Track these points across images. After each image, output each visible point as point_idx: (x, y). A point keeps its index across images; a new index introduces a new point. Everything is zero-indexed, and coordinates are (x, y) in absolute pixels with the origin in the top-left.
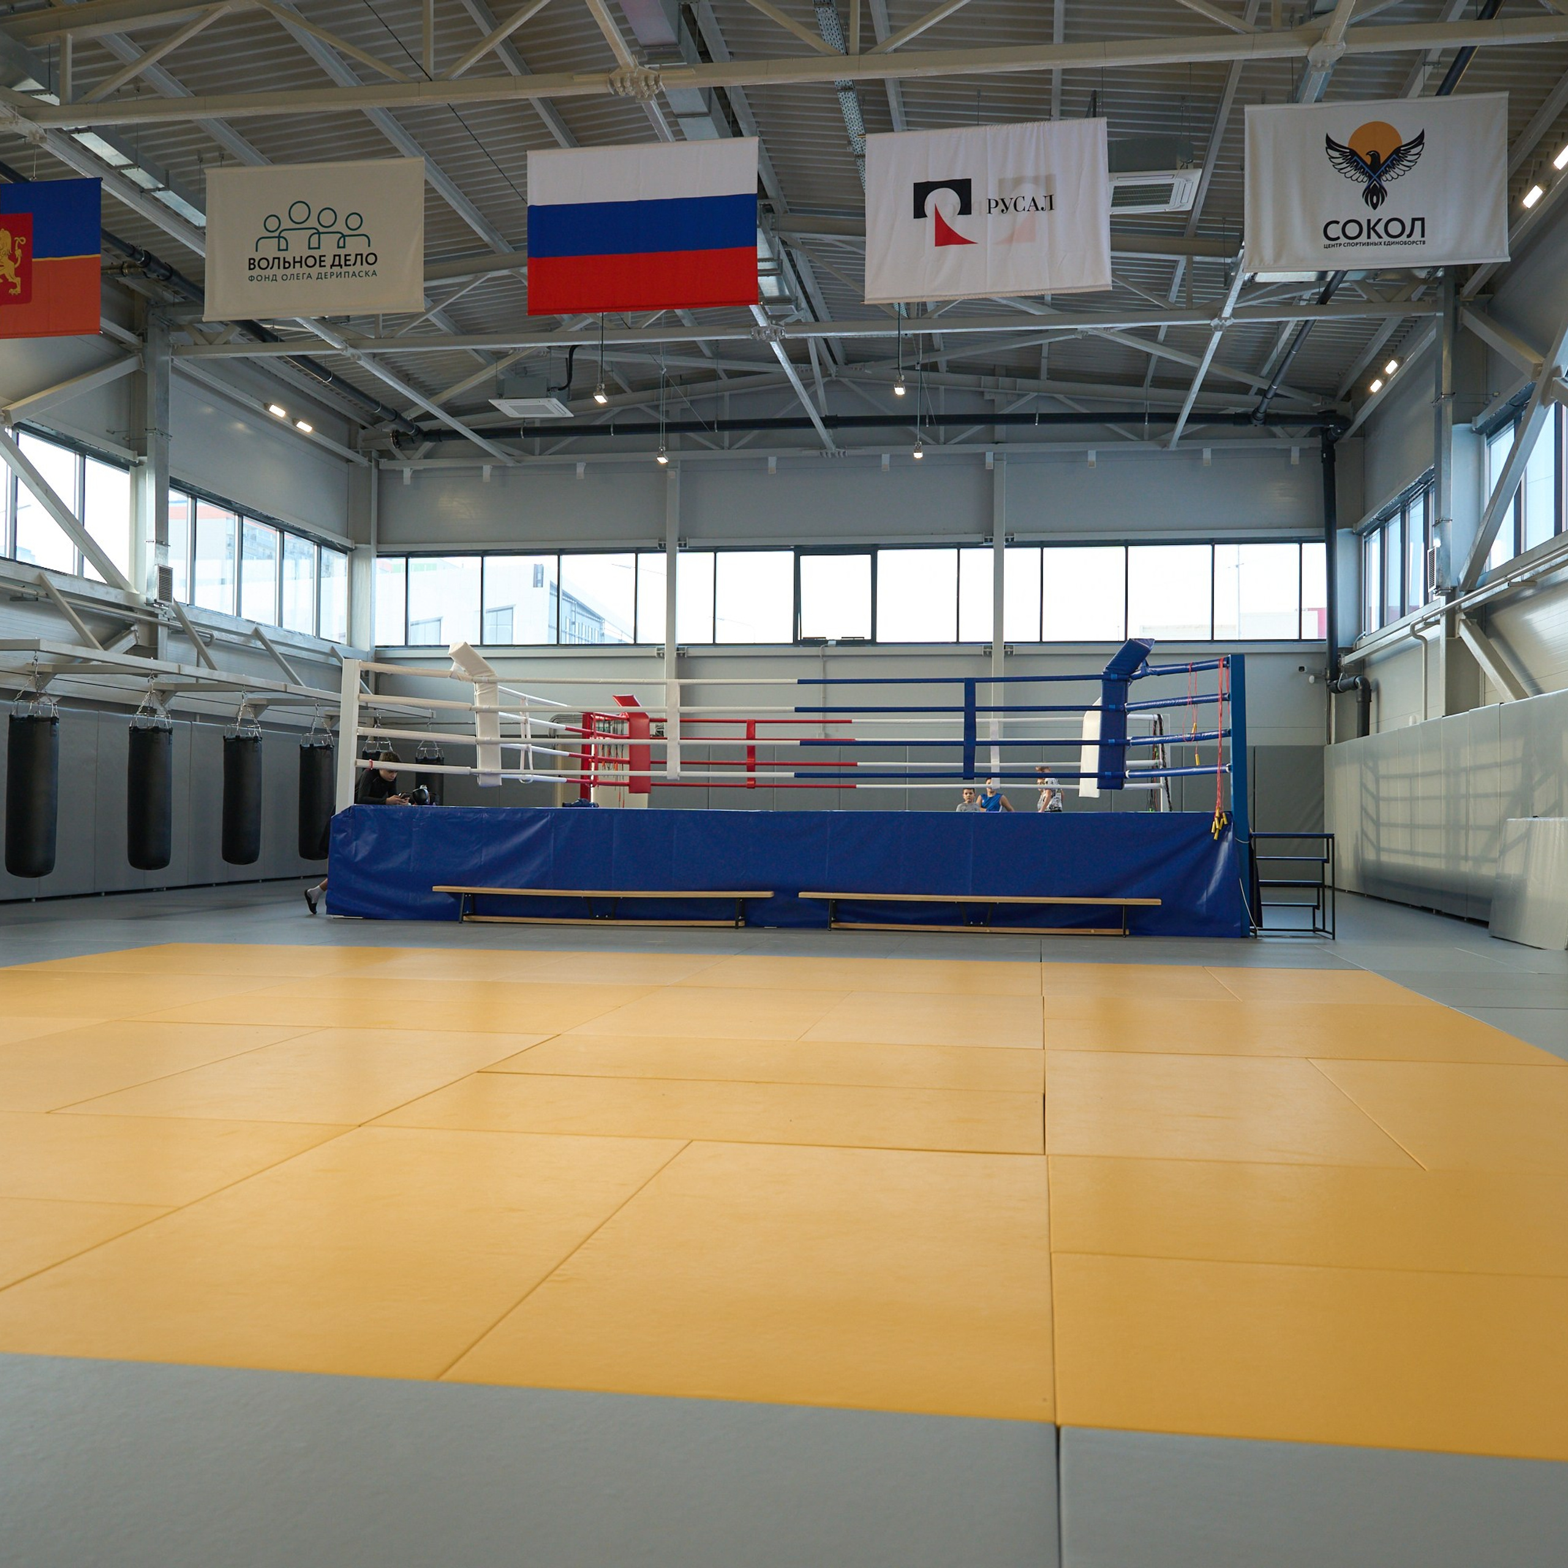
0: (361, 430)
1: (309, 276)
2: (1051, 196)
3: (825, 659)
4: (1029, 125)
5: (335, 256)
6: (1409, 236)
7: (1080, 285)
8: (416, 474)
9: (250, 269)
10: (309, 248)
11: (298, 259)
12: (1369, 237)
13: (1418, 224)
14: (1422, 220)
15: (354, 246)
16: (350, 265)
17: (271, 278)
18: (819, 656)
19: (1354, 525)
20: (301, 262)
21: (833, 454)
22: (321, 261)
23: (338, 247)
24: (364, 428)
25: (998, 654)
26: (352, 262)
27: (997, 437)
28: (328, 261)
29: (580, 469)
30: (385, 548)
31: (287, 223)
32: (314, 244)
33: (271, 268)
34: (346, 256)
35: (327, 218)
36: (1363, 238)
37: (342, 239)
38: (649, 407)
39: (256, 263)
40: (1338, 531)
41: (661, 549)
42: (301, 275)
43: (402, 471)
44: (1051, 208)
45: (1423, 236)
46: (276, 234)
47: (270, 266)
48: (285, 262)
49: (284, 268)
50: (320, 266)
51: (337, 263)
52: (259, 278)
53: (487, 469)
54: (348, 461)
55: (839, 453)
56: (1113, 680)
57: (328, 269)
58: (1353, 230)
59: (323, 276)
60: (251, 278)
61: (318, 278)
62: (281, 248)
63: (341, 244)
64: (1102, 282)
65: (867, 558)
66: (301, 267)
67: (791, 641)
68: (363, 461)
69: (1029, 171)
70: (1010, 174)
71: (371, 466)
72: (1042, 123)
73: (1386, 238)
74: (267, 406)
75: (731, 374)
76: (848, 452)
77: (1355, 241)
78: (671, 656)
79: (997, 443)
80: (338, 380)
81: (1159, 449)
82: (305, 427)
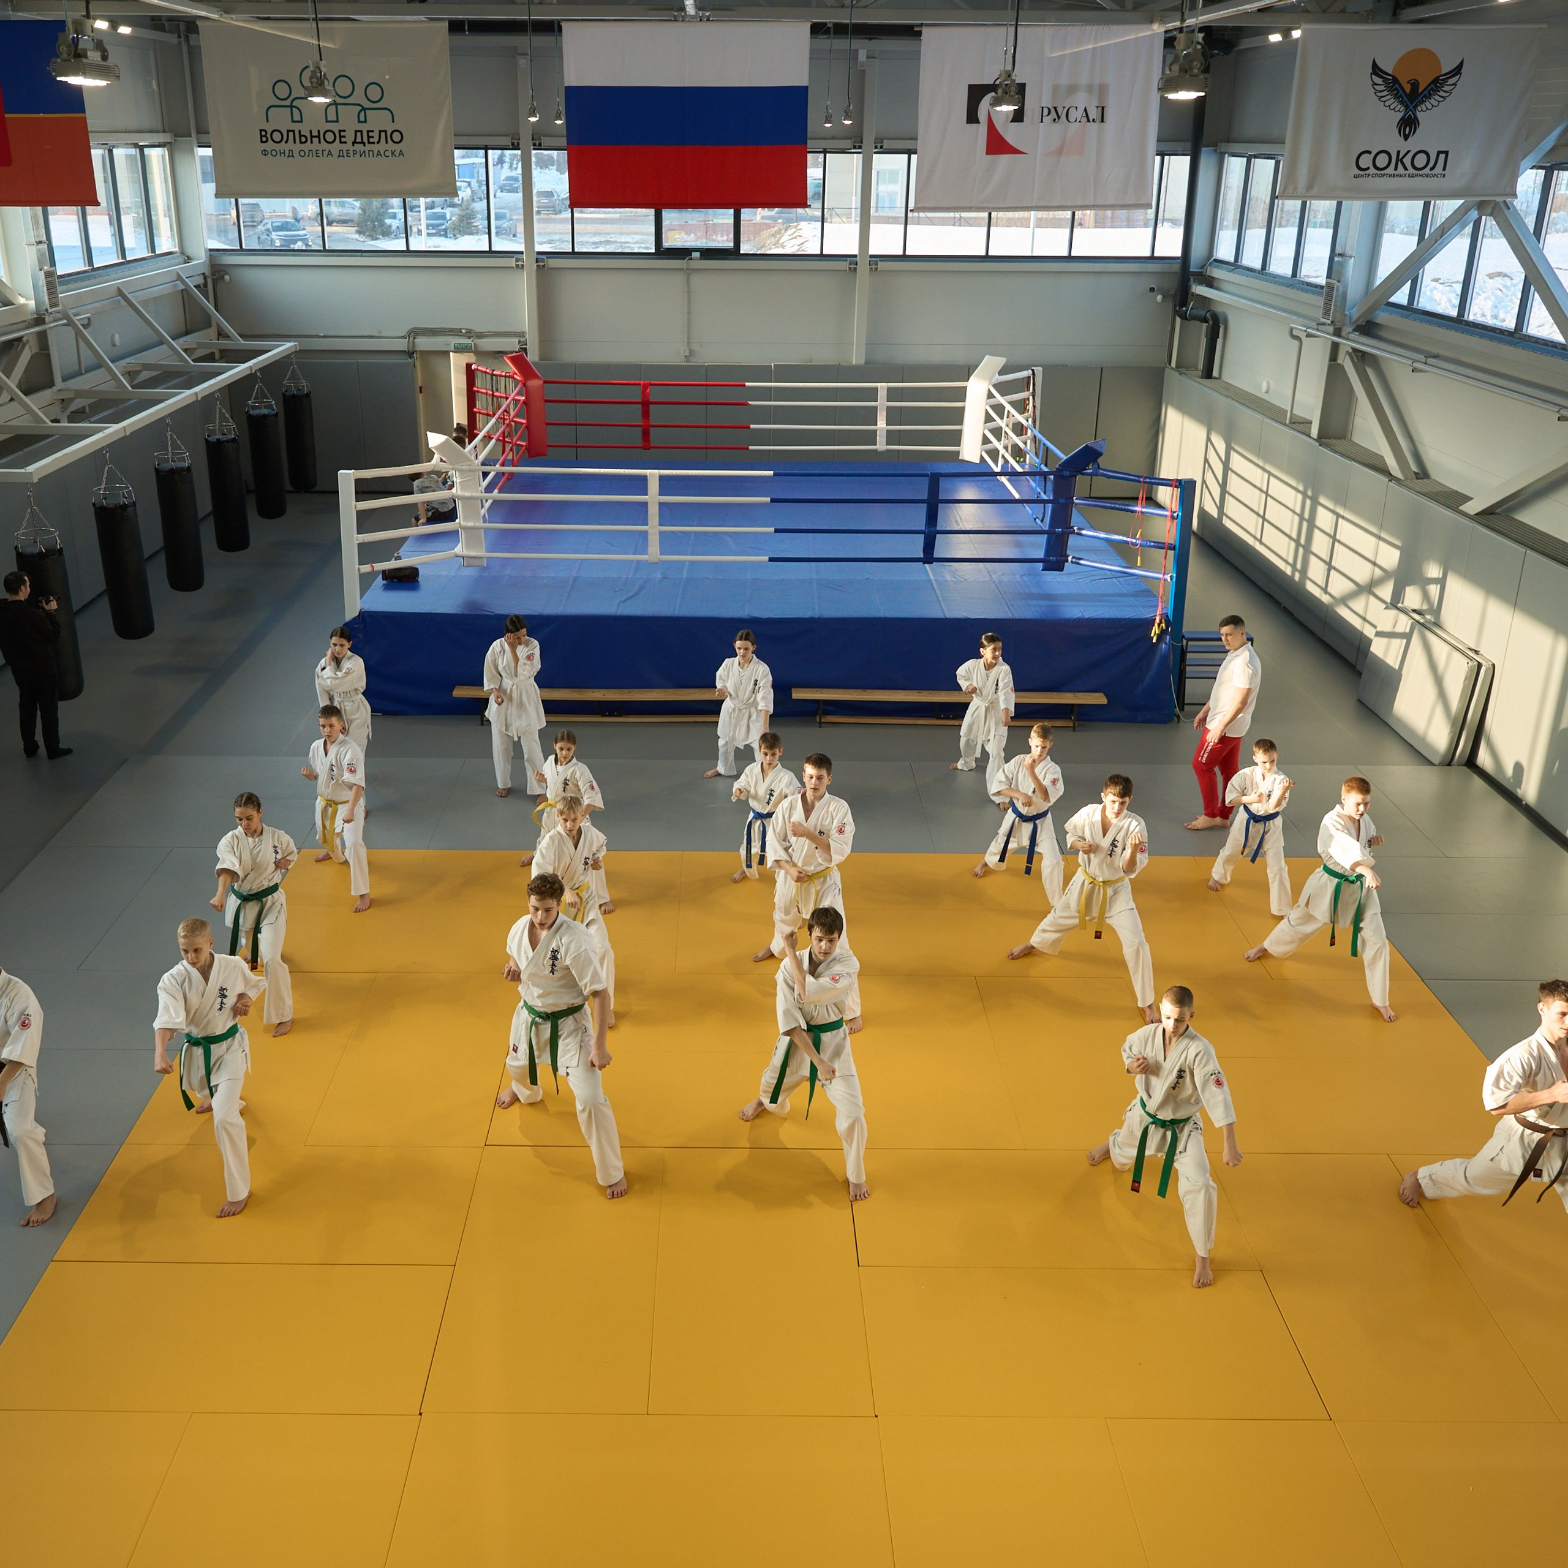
1: (330, 153)
2: (1103, 108)
3: (688, 271)
5: (356, 132)
6: (1432, 169)
9: (262, 142)
10: (327, 121)
11: (315, 133)
12: (1396, 169)
13: (1442, 157)
14: (1446, 153)
15: (377, 121)
16: (374, 143)
17: (287, 154)
18: (683, 269)
20: (318, 136)
22: (341, 137)
23: (359, 122)
25: (863, 267)
26: (376, 140)
28: (349, 137)
30: (206, 138)
32: (332, 116)
33: (286, 142)
34: (368, 132)
36: (1390, 170)
37: (363, 112)
39: (269, 136)
41: (515, 147)
42: (320, 152)
44: (1102, 121)
45: (1444, 169)
46: (288, 102)
47: (285, 139)
48: (301, 136)
49: (301, 142)
50: (341, 142)
51: (359, 139)
52: (274, 153)
54: (156, 41)
56: (1066, 477)
58: (1382, 160)
59: (345, 154)
60: (265, 153)
61: (339, 156)
62: (295, 119)
63: (362, 119)
66: (320, 142)
67: (653, 251)
68: (172, 38)
70: (1064, 81)
71: (180, 43)
73: (1411, 170)
77: (1383, 172)
78: (530, 265)
82: (125, 30)
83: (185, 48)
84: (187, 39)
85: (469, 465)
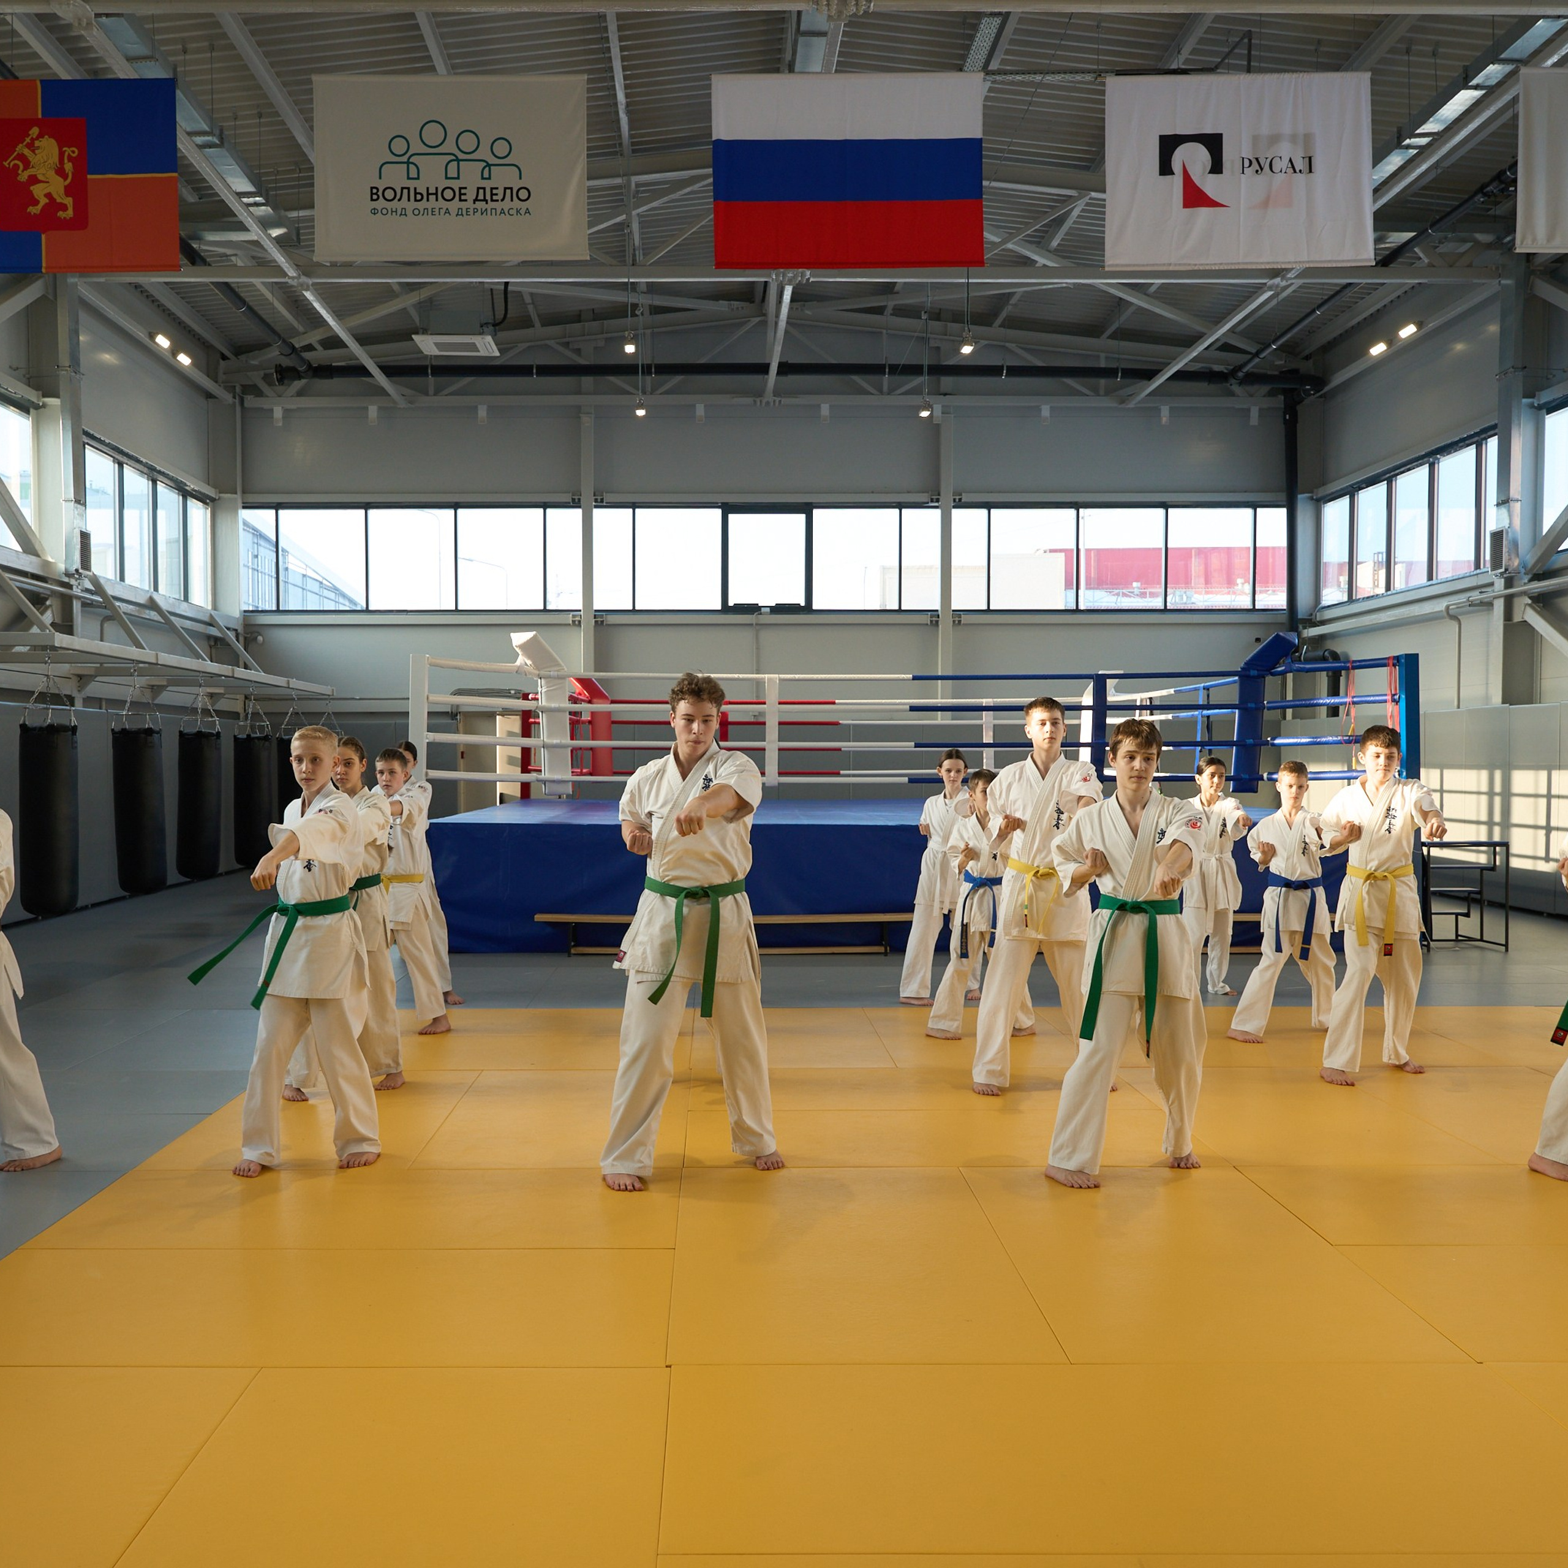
0: (222, 362)
1: (447, 212)
2: (1310, 158)
3: (758, 627)
4: (1287, 76)
5: (478, 189)
7: (1340, 258)
8: (287, 412)
9: (372, 200)
10: (447, 178)
11: (433, 191)
15: (502, 178)
16: (497, 201)
17: (399, 212)
18: (752, 625)
19: (1315, 490)
20: (436, 194)
21: (768, 403)
22: (461, 194)
23: (483, 178)
25: (946, 622)
26: (500, 197)
27: (943, 389)
28: (471, 195)
29: (482, 412)
30: (252, 498)
31: (417, 147)
32: (452, 173)
33: (399, 200)
34: (492, 189)
35: (467, 142)
37: (487, 168)
38: (558, 343)
39: (380, 193)
40: (1300, 496)
41: (575, 504)
42: (437, 210)
43: (272, 410)
44: (1310, 171)
46: (405, 159)
47: (398, 197)
48: (416, 193)
49: (416, 200)
50: (461, 200)
51: (481, 197)
52: (384, 211)
53: (373, 411)
54: (209, 396)
55: (774, 401)
56: (1254, 677)
57: (470, 204)
59: (464, 213)
60: (374, 211)
61: (457, 215)
62: (411, 176)
63: (486, 175)
64: (1365, 256)
65: (802, 517)
66: (437, 200)
67: (719, 608)
69: (1287, 129)
70: (1265, 130)
71: (234, 404)
72: (1301, 75)
74: (152, 337)
75: (656, 310)
76: (783, 400)
78: (589, 623)
79: (945, 394)
80: (250, 309)
81: (1115, 405)
82: (184, 359)
83: (238, 409)
84: (242, 400)
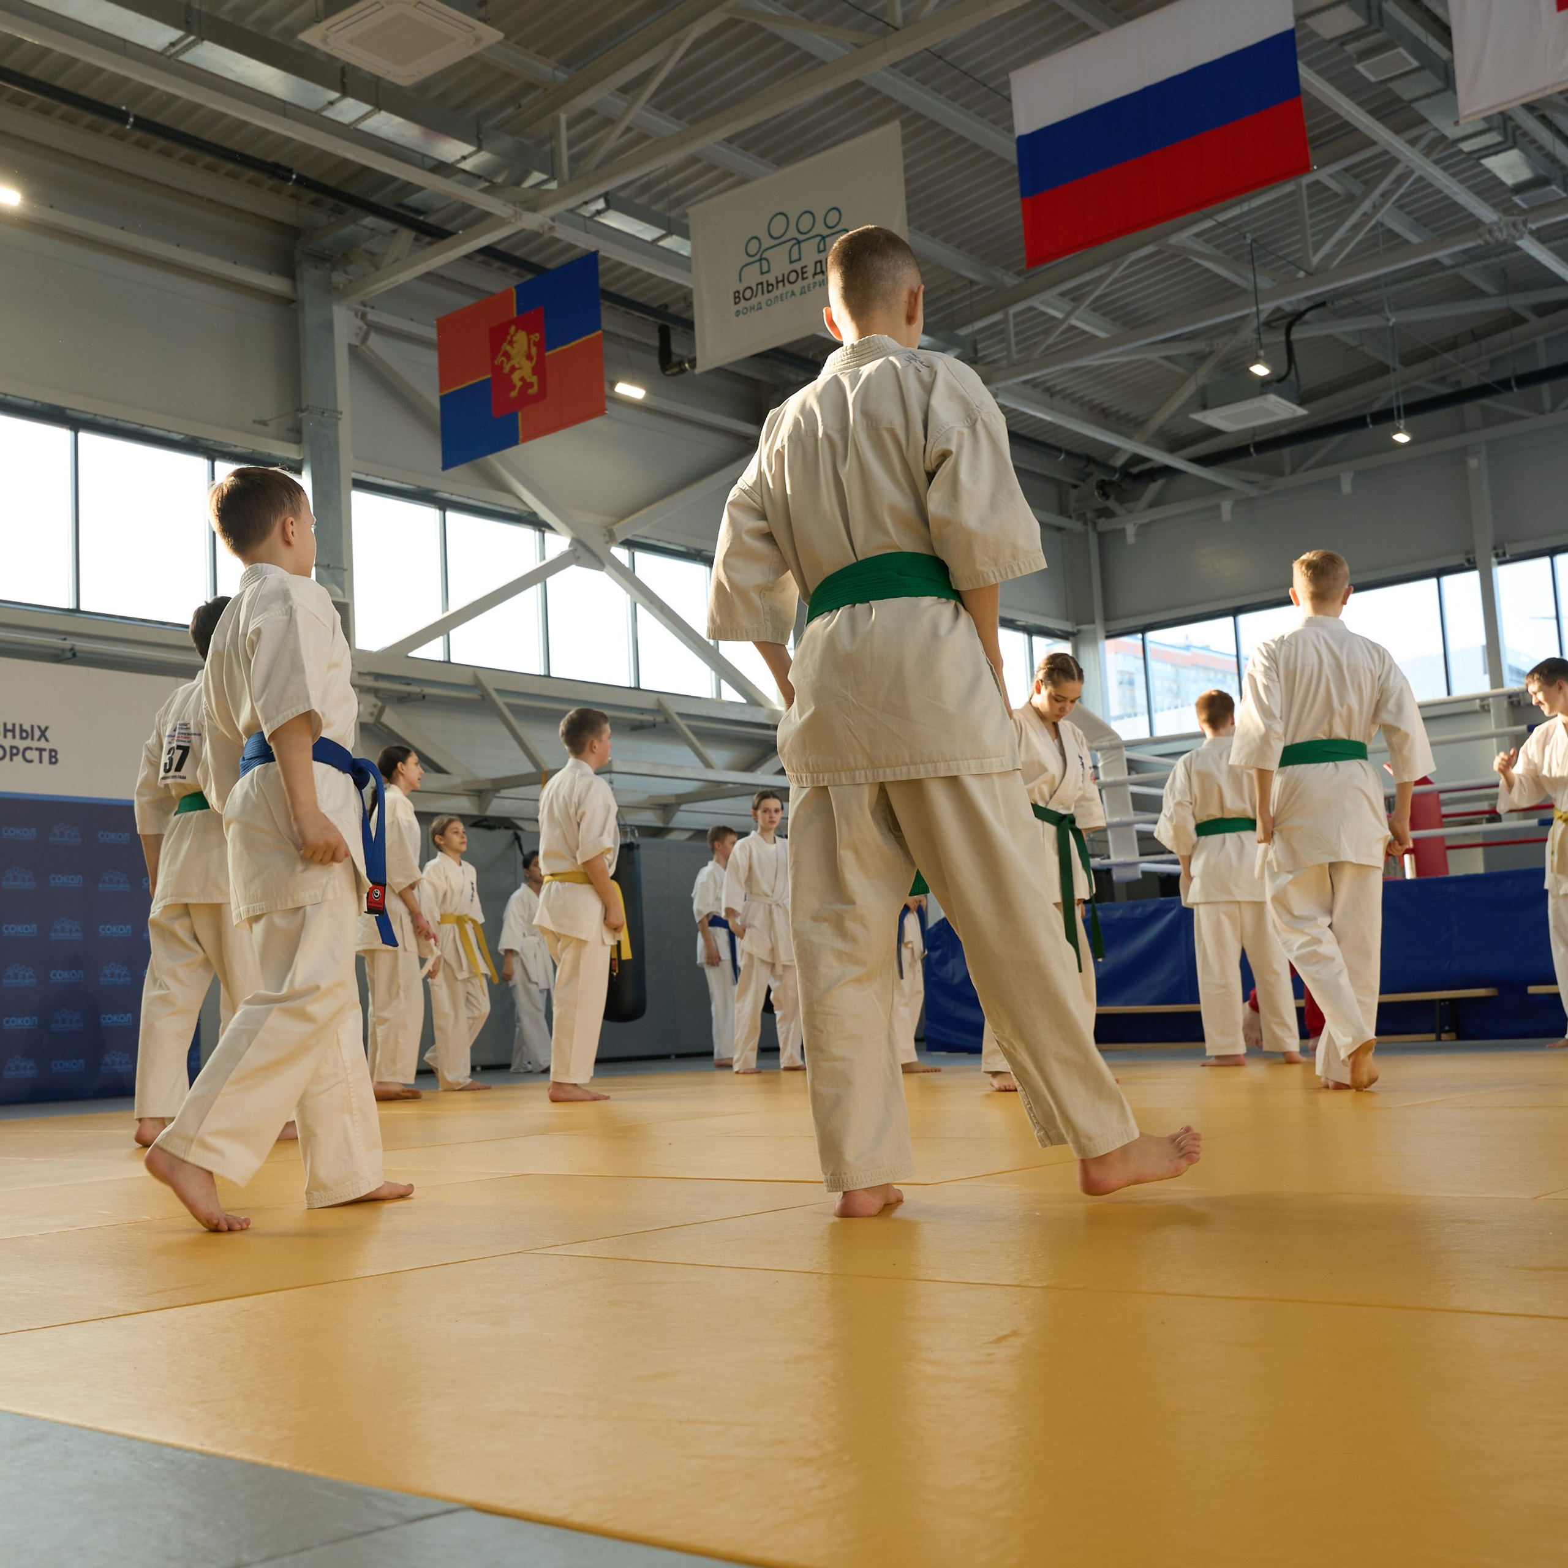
0: (1072, 491)
1: (793, 294)
8: (1141, 529)
11: (780, 278)
22: (803, 273)
24: (1075, 487)
29: (1346, 483)
30: (1114, 626)
31: (767, 242)
33: (756, 296)
35: (806, 223)
39: (741, 296)
41: (1469, 566)
43: (1125, 529)
46: (758, 257)
48: (768, 285)
52: (745, 311)
53: (1226, 506)
54: (1060, 529)
57: (810, 281)
60: (738, 314)
63: (822, 248)
66: (784, 285)
68: (1076, 525)
71: (1087, 530)
83: (1093, 538)
84: (1095, 525)
85: (1111, 740)
